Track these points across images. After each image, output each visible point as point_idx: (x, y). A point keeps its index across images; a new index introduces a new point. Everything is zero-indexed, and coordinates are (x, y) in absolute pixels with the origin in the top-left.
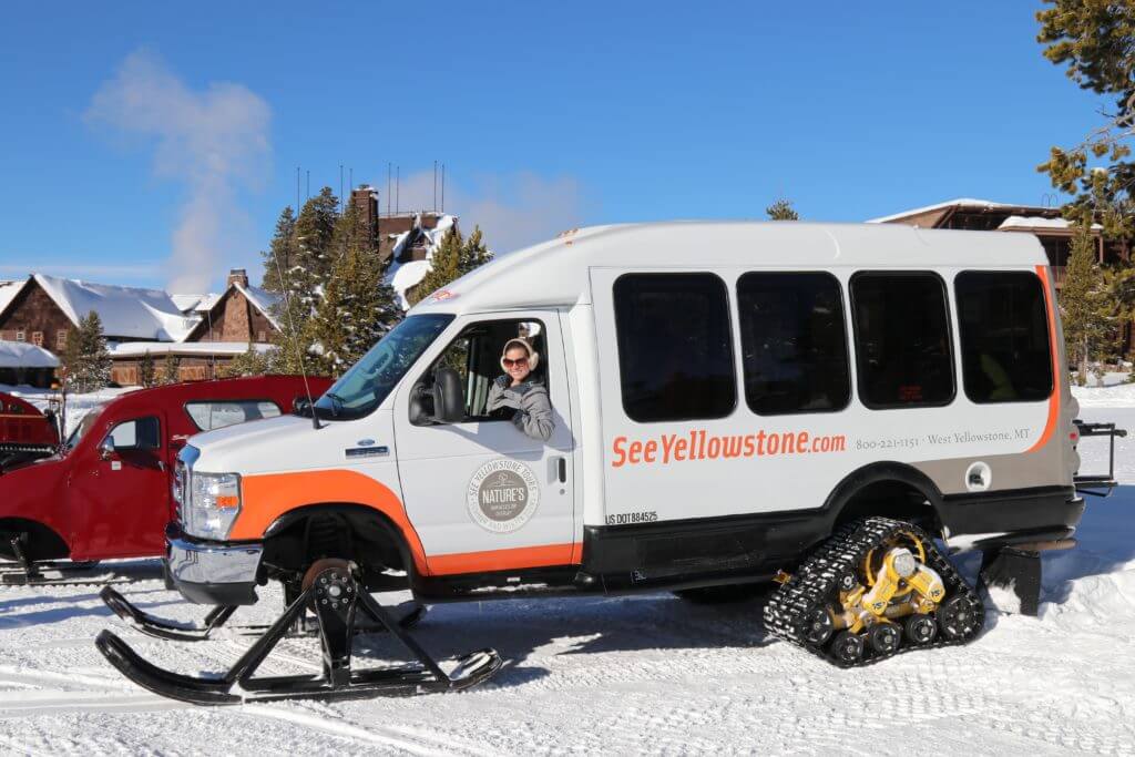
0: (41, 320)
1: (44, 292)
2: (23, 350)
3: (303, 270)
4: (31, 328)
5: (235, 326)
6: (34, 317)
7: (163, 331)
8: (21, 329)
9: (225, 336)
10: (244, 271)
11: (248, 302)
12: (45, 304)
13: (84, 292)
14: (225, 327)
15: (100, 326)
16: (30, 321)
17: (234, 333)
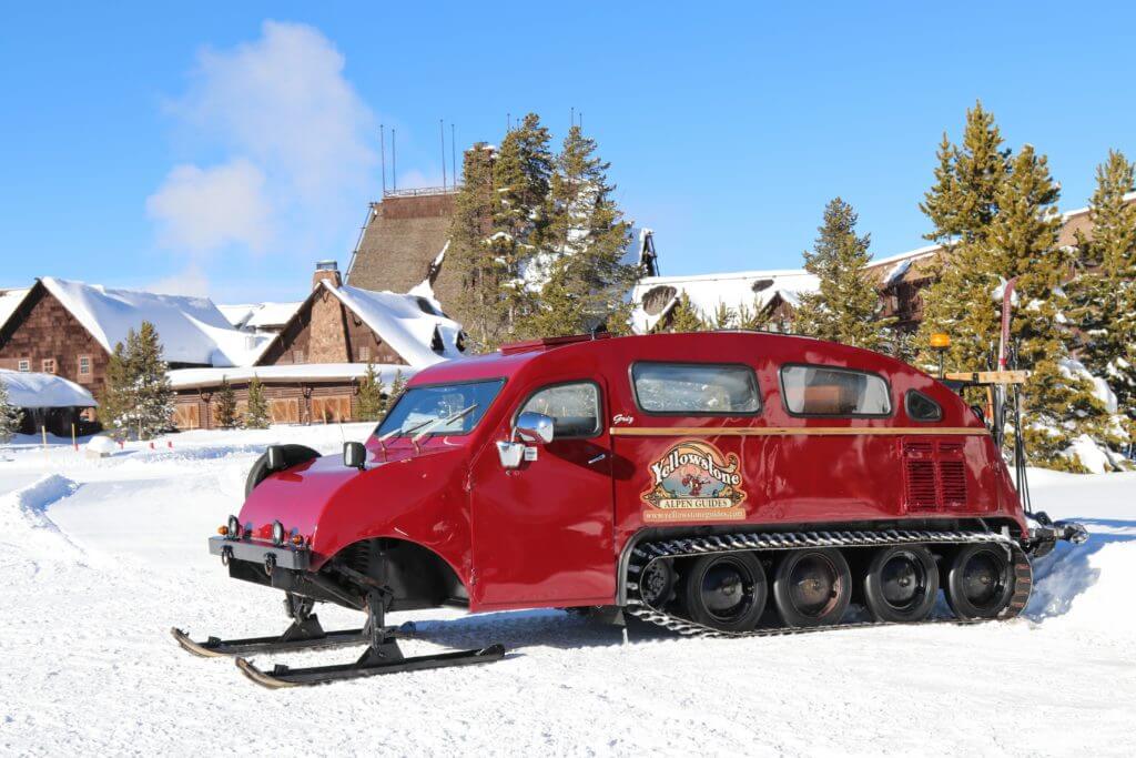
0: (53, 342)
1: (56, 301)
2: (42, 383)
3: (508, 237)
4: (39, 352)
5: (325, 342)
6: (42, 338)
7: (218, 352)
8: (24, 355)
9: (312, 355)
10: (335, 264)
11: (343, 306)
12: (57, 319)
13: (109, 301)
14: (311, 343)
15: (158, 343)
16: (36, 344)
17: (324, 350)
